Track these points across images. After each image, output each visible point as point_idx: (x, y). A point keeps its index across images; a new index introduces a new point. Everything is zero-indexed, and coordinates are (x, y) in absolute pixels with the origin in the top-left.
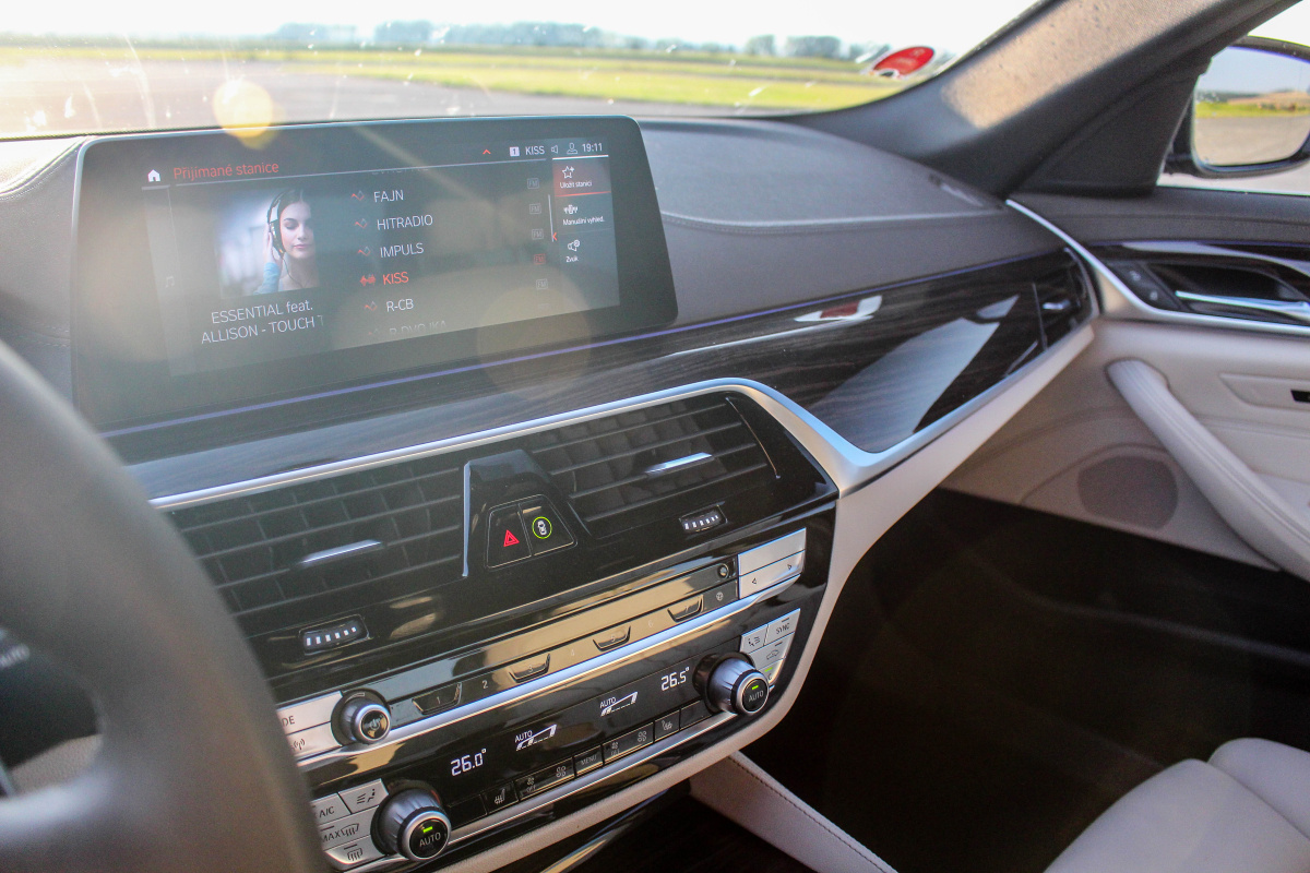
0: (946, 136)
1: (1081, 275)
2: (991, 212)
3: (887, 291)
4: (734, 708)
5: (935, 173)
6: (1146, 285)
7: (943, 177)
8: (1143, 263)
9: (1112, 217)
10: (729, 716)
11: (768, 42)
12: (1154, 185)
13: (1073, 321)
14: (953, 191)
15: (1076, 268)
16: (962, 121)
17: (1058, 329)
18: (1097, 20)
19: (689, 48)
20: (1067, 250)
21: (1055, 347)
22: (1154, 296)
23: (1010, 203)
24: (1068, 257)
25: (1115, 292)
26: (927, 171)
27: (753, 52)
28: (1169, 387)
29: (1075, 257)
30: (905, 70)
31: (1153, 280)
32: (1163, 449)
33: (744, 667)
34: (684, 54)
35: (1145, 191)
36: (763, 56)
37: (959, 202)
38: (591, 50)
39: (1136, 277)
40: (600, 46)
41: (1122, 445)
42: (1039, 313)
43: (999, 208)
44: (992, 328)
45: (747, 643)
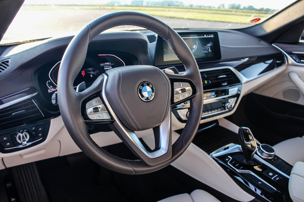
0: (261, 33)
1: (284, 57)
2: (269, 46)
3: (250, 57)
4: (228, 108)
5: (260, 39)
6: (296, 59)
7: (261, 40)
8: (296, 55)
9: (290, 47)
10: (227, 110)
11: (223, 6)
12: (298, 42)
13: (282, 64)
14: (263, 42)
15: (284, 56)
16: (265, 31)
17: (279, 65)
18: (289, 14)
19: (204, 7)
20: (282, 53)
21: (278, 68)
22: (297, 61)
23: (273, 45)
24: (282, 54)
25: (291, 60)
26: (258, 39)
27: (219, 8)
28: (299, 77)
29: (283, 54)
30: (255, 22)
31: (297, 58)
32: (298, 87)
33: (229, 103)
34: (202, 8)
35: (297, 43)
36: (222, 9)
37: (264, 44)
38: (181, 7)
39: (294, 58)
40: (183, 6)
41: (291, 87)
42: (276, 63)
43: (270, 45)
44: (268, 65)
45: (229, 101)
